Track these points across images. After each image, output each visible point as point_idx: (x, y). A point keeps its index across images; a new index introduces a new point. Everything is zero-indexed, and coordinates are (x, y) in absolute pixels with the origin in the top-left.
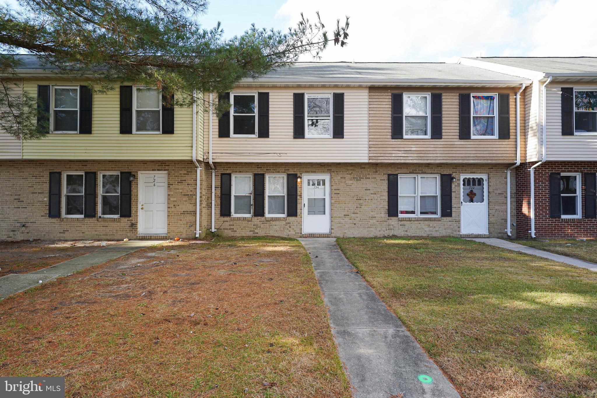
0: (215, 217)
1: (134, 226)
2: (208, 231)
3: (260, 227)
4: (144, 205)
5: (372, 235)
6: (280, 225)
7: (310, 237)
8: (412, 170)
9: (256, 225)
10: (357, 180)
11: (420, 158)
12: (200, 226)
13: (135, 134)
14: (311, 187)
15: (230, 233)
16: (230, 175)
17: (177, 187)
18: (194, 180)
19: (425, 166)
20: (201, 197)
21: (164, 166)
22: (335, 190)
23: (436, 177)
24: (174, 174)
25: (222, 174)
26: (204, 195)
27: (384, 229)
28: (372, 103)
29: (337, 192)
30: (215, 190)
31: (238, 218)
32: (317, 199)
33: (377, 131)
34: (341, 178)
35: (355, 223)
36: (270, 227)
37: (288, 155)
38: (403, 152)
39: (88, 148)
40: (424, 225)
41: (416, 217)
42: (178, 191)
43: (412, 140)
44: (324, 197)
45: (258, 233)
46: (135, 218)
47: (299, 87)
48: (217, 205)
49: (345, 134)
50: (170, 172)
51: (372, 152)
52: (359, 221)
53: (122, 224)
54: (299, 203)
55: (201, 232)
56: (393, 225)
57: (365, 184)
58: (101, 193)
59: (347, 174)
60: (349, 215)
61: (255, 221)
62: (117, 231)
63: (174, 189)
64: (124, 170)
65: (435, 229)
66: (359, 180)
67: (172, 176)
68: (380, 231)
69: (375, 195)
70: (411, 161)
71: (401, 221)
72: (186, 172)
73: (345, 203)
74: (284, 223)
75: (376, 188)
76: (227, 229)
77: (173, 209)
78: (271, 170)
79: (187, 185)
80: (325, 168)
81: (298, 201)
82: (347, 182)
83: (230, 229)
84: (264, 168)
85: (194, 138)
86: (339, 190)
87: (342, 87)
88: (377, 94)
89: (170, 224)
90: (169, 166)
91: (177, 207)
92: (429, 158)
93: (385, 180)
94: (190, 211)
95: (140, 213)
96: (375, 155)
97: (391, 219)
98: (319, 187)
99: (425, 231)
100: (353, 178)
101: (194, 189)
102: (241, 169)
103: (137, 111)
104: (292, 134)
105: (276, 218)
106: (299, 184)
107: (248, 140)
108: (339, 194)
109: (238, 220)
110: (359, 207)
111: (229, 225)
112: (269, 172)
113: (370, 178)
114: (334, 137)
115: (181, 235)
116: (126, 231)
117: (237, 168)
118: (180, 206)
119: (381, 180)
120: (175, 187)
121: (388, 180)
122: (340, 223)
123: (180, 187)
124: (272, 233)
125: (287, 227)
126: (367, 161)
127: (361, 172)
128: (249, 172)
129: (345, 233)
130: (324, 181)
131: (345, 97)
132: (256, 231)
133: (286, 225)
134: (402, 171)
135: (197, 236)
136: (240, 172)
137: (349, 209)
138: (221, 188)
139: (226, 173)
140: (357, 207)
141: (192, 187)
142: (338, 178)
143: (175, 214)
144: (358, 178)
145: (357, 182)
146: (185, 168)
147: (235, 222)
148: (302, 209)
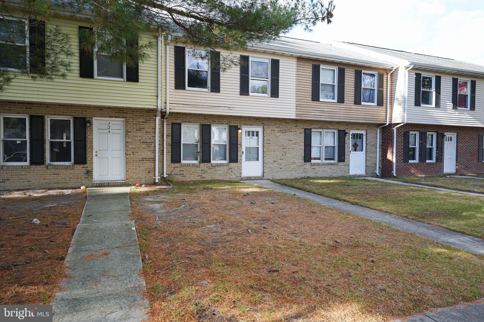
0: (166, 164)
1: (89, 173)
3: (207, 172)
4: (98, 152)
5: (293, 177)
6: (223, 170)
7: (247, 180)
8: (321, 126)
9: (204, 171)
11: (330, 117)
12: (159, 172)
13: (97, 79)
14: (247, 137)
15: (180, 178)
16: (180, 124)
17: (135, 134)
18: (152, 129)
21: (122, 113)
22: (267, 140)
23: (334, 132)
24: (132, 122)
25: (173, 124)
27: (301, 172)
28: (299, 70)
29: (269, 142)
30: (167, 138)
32: (252, 147)
33: (302, 93)
35: (281, 167)
36: (215, 172)
37: (235, 109)
38: (319, 112)
39: (40, 90)
40: (327, 168)
41: (322, 162)
42: (136, 138)
43: (325, 103)
44: (258, 146)
45: (205, 178)
46: (90, 165)
48: (168, 152)
49: (279, 94)
50: (128, 119)
51: (298, 110)
52: (284, 166)
53: (76, 171)
54: (240, 151)
55: (159, 177)
56: (307, 169)
57: (289, 136)
58: (49, 138)
59: (276, 127)
60: (276, 161)
61: (203, 167)
62: (70, 178)
63: (133, 136)
64: (77, 115)
65: (334, 172)
66: (284, 133)
67: (130, 124)
68: (298, 173)
69: (296, 145)
70: (324, 119)
71: (313, 165)
72: (144, 120)
73: (274, 151)
74: (227, 168)
75: (296, 139)
76: (178, 174)
77: (131, 156)
78: (216, 121)
79: (146, 132)
80: (259, 122)
81: (239, 149)
82: (276, 134)
83: (180, 174)
84: (210, 119)
85: (160, 89)
87: (278, 55)
88: (302, 64)
89: (128, 171)
90: (127, 113)
91: (136, 154)
93: (302, 133)
94: (149, 158)
95: (95, 160)
96: (300, 113)
97: (306, 164)
98: (253, 137)
99: (328, 173)
100: (280, 131)
101: (152, 137)
102: (190, 120)
104: (239, 91)
105: (221, 164)
106: (239, 134)
107: (201, 93)
108: (270, 143)
109: (187, 166)
111: (180, 171)
112: (215, 123)
113: (292, 131)
114: (271, 97)
115: (142, 181)
116: (81, 178)
117: (186, 118)
118: (139, 153)
119: (300, 133)
120: (133, 134)
121: (305, 133)
122: (270, 168)
123: (139, 135)
124: (217, 177)
125: (230, 171)
126: (294, 118)
127: (286, 126)
128: (197, 122)
129: (274, 176)
130: (257, 132)
131: (280, 64)
132: (204, 176)
133: (229, 170)
134: (314, 127)
135: (157, 181)
136: (189, 122)
138: (172, 136)
139: (176, 122)
140: (283, 155)
141: (151, 135)
142: (268, 131)
143: (133, 160)
144: (283, 131)
145: (283, 134)
146: (144, 116)
147: (185, 168)
148: (241, 156)
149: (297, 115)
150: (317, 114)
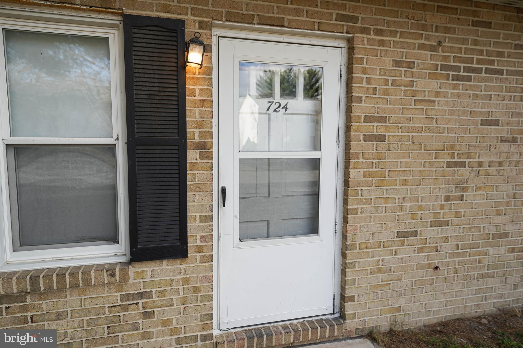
10: (458, 79)
22: (368, 119)
29: (377, 128)
35: (435, 262)
44: (314, 155)
52: (452, 255)
54: (199, 188)
59: (422, 47)
60: (415, 234)
66: (463, 79)
68: (515, 287)
69: (513, 147)
73: (405, 182)
86: (382, 119)
100: (444, 68)
106: (196, 80)
108: (382, 138)
110: (455, 199)
122: (380, 271)
127: (476, 43)
129: (398, 309)
130: (314, 76)
133: (125, 308)
137: (420, 208)
140: (447, 198)
142: (378, 64)
144: (458, 69)
145: (455, 87)
148: (211, 218)
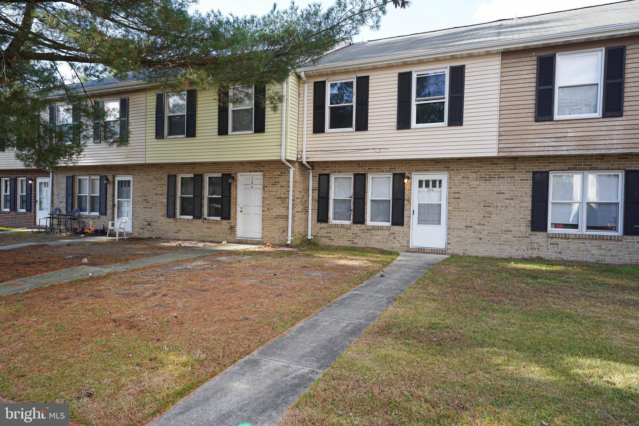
0: (312, 223)
1: (232, 229)
2: (304, 238)
3: (360, 236)
4: (243, 208)
6: (382, 235)
7: (418, 252)
8: (573, 165)
9: (356, 235)
10: (486, 180)
11: (581, 147)
12: (292, 232)
13: (231, 135)
14: (424, 189)
15: (325, 241)
16: (328, 175)
17: (271, 189)
18: (287, 182)
19: (596, 159)
20: (293, 200)
21: (260, 167)
22: (454, 193)
23: (618, 175)
24: (268, 175)
25: (320, 175)
26: (297, 198)
27: (525, 248)
28: (506, 74)
29: (457, 195)
30: (313, 192)
31: (335, 224)
32: (431, 204)
33: (513, 112)
34: (463, 177)
35: (480, 237)
36: (371, 237)
37: (390, 150)
38: (552, 139)
39: (193, 151)
40: (590, 245)
41: (579, 233)
42: (272, 193)
43: (569, 122)
44: (440, 203)
45: (357, 243)
46: (234, 221)
47: (405, 64)
48: (315, 210)
49: (464, 119)
50: (265, 173)
51: (504, 142)
52: (487, 235)
53: (223, 227)
54: (407, 210)
55: (292, 238)
56: (537, 243)
57: (497, 186)
58: (207, 195)
59: (472, 172)
60: (472, 227)
61: (354, 229)
62: (218, 233)
63: (269, 191)
64: (225, 172)
65: (610, 253)
66: (488, 180)
67: (267, 178)
68: (517, 250)
69: (512, 201)
70: (566, 153)
71: (552, 238)
72: (279, 173)
73: (467, 211)
74: (388, 233)
75: (513, 191)
76: (324, 237)
77: (267, 213)
78: (373, 169)
79: (281, 187)
80: (441, 165)
81: (406, 207)
82: (471, 183)
83: (327, 237)
84: (366, 166)
85: (284, 136)
86: (459, 193)
87: (462, 57)
88: (513, 61)
90: (264, 166)
91: (271, 211)
92: (598, 147)
93: (528, 180)
94: (283, 216)
95: (239, 216)
96: (508, 146)
97: (535, 235)
98: (434, 189)
99: (593, 255)
100: (480, 178)
101: (287, 191)
102: (340, 169)
103: (233, 111)
104: (396, 124)
105: (378, 226)
106: (407, 185)
107: (344, 134)
108: (459, 198)
109: (335, 227)
110: (487, 217)
111: (327, 233)
112: (371, 172)
113: (504, 177)
114: (449, 125)
115: (274, 240)
116: (226, 233)
117: (336, 167)
118: (274, 210)
119: (521, 180)
120: (269, 189)
121: (534, 179)
122: (459, 237)
123: (274, 189)
124: (373, 244)
125: (392, 237)
126: (495, 155)
127: (492, 169)
128: (348, 172)
129: (466, 250)
130: (440, 181)
131: (466, 71)
132: (355, 241)
133: (390, 236)
135: (289, 242)
136: (339, 172)
137: (473, 219)
138: (319, 190)
139: (324, 173)
140: (484, 217)
141: (285, 189)
142: (458, 178)
143: (268, 218)
144: (486, 177)
145: (485, 183)
146: (279, 168)
147: (333, 229)
148: (410, 217)
149: (501, 150)
150: (547, 144)
